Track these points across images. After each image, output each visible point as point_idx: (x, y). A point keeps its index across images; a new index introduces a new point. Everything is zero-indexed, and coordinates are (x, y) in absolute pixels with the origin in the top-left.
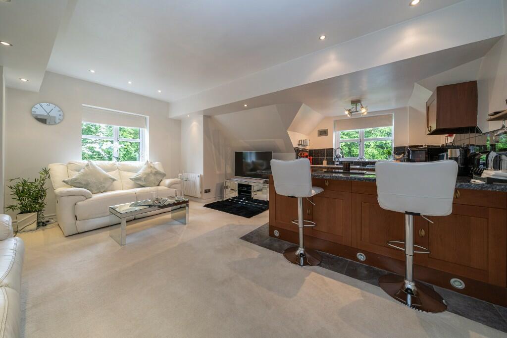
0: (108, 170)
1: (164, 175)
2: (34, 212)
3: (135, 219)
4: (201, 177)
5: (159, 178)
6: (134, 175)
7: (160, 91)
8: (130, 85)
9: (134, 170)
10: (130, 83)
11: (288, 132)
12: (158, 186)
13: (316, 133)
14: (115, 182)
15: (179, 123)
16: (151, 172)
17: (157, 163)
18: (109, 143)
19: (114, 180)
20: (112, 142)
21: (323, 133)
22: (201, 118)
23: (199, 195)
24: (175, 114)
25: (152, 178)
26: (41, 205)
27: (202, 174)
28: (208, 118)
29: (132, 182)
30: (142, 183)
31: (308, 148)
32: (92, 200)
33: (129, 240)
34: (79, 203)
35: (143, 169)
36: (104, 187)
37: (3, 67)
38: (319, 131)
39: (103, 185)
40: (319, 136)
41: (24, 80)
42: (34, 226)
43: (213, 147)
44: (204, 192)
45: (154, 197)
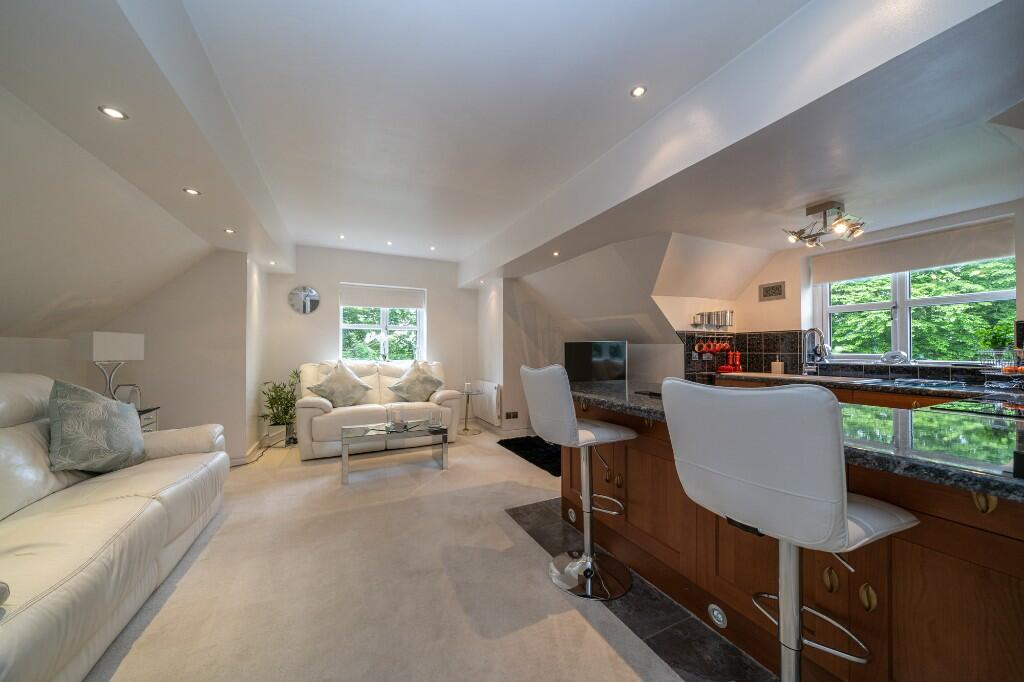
0: (362, 373)
1: (438, 384)
2: (283, 424)
3: (386, 450)
4: (498, 388)
5: (429, 388)
6: (394, 382)
7: (433, 248)
8: (389, 245)
9: (396, 374)
10: (389, 243)
11: (655, 298)
12: (428, 400)
13: (756, 293)
14: (369, 392)
15: (475, 294)
16: (417, 379)
17: (435, 363)
18: (374, 333)
19: (367, 389)
20: (378, 332)
21: (773, 291)
22: (500, 283)
23: (497, 422)
24: (467, 279)
25: (418, 388)
26: (291, 417)
27: (502, 384)
28: (512, 282)
29: (392, 393)
30: (405, 396)
31: (730, 330)
32: (332, 416)
33: (353, 479)
34: (315, 419)
35: (407, 373)
36: (352, 398)
37: (246, 254)
38: (760, 287)
39: (351, 395)
40: (760, 300)
41: (272, 263)
42: (283, 443)
43: (523, 332)
44: (504, 416)
45: (398, 419)
